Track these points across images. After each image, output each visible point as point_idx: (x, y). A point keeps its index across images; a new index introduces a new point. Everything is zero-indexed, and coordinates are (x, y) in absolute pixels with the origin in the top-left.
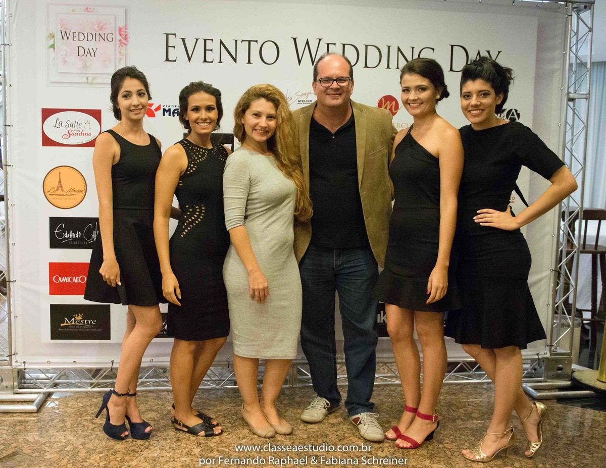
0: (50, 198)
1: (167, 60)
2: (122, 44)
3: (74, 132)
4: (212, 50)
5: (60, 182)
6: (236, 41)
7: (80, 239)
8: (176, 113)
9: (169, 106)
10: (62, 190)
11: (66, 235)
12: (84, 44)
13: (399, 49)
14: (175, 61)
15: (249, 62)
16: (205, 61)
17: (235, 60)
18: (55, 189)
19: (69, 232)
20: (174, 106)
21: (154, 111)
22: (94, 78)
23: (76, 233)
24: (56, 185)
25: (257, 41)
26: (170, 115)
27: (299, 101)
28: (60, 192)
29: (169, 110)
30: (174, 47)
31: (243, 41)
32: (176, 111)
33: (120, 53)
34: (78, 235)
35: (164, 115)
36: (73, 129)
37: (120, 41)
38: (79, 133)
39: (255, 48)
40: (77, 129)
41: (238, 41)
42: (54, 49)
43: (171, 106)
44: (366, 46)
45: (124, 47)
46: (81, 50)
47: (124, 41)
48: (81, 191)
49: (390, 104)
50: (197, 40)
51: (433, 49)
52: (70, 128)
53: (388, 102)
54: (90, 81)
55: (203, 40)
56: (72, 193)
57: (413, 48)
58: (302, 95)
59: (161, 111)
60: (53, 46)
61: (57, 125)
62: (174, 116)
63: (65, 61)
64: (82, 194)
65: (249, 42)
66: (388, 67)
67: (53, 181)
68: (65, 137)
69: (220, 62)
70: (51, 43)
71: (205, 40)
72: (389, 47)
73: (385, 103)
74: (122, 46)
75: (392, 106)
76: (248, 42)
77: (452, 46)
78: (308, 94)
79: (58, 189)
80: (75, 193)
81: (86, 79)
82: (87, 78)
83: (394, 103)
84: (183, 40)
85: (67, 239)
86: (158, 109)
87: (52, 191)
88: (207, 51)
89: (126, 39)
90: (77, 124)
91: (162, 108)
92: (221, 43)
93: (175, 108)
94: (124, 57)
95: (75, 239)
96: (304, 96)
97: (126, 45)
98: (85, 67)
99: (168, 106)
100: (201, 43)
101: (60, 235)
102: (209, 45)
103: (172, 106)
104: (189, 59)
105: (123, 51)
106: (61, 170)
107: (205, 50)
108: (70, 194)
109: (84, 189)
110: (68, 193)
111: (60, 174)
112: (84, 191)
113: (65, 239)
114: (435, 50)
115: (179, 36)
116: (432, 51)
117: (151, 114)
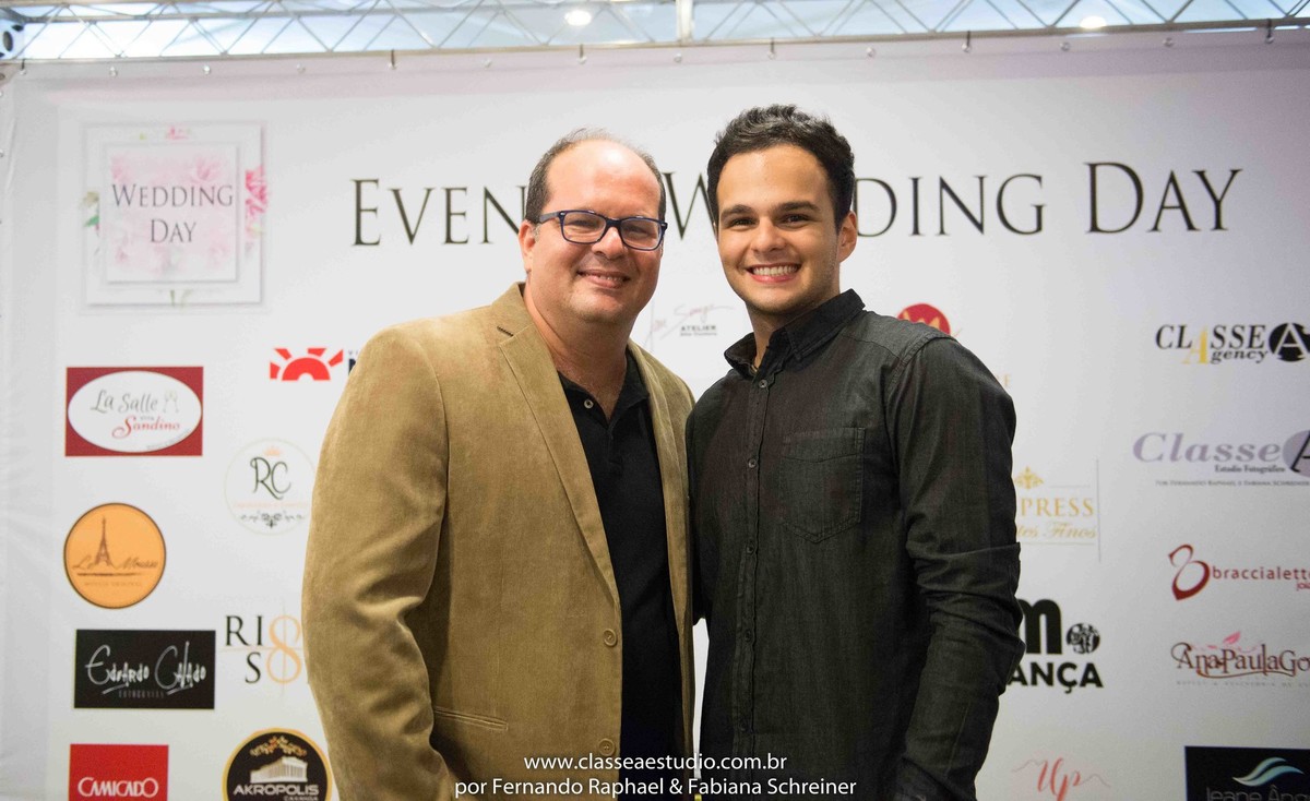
0: (79, 581)
1: (359, 241)
2: (252, 208)
3: (139, 421)
4: (464, 214)
5: (103, 543)
7: (148, 684)
10: (109, 562)
11: (114, 675)
12: (167, 213)
13: (944, 185)
14: (377, 243)
16: (449, 240)
18: (93, 560)
19: (120, 668)
21: (328, 366)
22: (187, 293)
23: (137, 669)
24: (94, 549)
27: (683, 329)
28: (102, 567)
30: (375, 210)
33: (248, 230)
34: (143, 673)
36: (139, 415)
37: (248, 202)
38: (150, 422)
40: (145, 414)
42: (98, 228)
45: (258, 214)
46: (160, 229)
47: (257, 202)
48: (153, 565)
50: (429, 190)
51: (1039, 178)
52: (132, 412)
54: (178, 300)
55: (444, 191)
56: (132, 570)
57: (981, 179)
58: (691, 314)
59: (345, 364)
60: (94, 221)
61: (101, 407)
63: (122, 256)
64: (155, 572)
66: (916, 231)
67: (88, 541)
68: (118, 433)
69: (486, 240)
70: (91, 213)
71: (448, 191)
72: (916, 181)
74: (252, 213)
77: (1093, 167)
78: (706, 309)
79: (98, 561)
80: (137, 569)
81: (169, 294)
82: (172, 293)
83: (935, 323)
84: (396, 192)
85: (116, 683)
86: (337, 359)
87: (85, 565)
88: (453, 217)
89: (262, 197)
90: (147, 402)
91: (346, 358)
92: (488, 195)
94: (257, 241)
95: (135, 685)
96: (697, 316)
97: (261, 210)
98: (167, 266)
100: (438, 199)
101: (100, 673)
102: (458, 202)
104: (411, 237)
105: (256, 226)
106: (107, 513)
107: (449, 214)
108: (126, 571)
109: (158, 558)
110: (121, 570)
111: (104, 522)
112: (160, 566)
113: (111, 683)
114: (1043, 180)
115: (387, 183)
116: (1036, 182)
117: (320, 373)
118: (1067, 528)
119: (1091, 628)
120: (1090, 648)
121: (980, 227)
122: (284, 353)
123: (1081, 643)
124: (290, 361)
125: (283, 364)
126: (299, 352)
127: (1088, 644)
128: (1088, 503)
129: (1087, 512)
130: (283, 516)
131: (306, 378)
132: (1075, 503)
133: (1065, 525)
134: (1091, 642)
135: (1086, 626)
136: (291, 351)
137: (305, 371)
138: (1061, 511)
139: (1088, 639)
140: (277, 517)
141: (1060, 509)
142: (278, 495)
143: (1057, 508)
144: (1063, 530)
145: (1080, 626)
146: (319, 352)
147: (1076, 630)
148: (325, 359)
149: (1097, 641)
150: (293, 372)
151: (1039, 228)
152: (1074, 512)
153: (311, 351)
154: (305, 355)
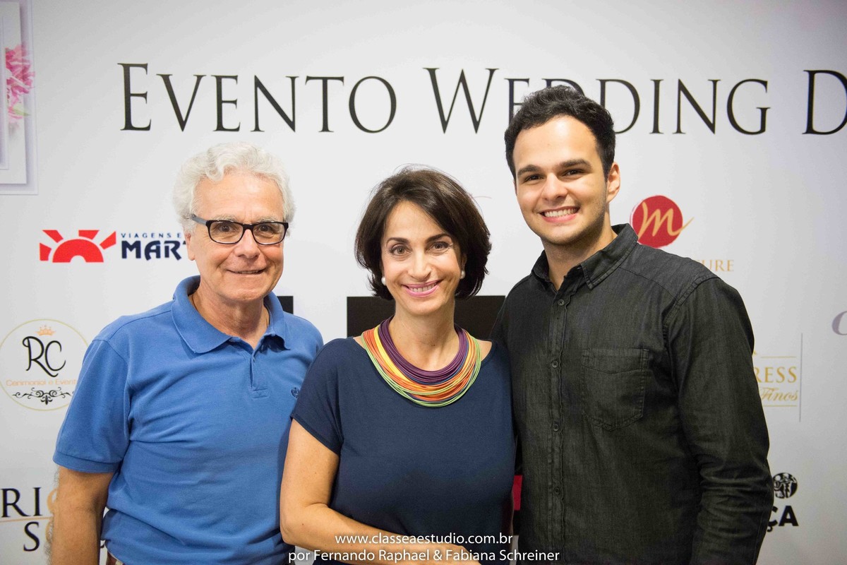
1: (129, 126)
2: (14, 89)
4: (235, 102)
6: (293, 79)
8: (153, 251)
9: (137, 236)
13: (681, 87)
14: (148, 128)
15: (325, 128)
16: (220, 127)
17: (292, 125)
20: (149, 236)
21: (101, 248)
25: (341, 79)
26: (138, 256)
29: (137, 245)
30: (144, 95)
31: (309, 78)
32: (154, 247)
33: (11, 110)
35: (124, 256)
37: (9, 82)
39: (338, 95)
41: (296, 80)
43: (140, 235)
44: (603, 82)
45: (20, 95)
47: (20, 83)
49: (662, 215)
50: (199, 78)
51: (765, 83)
53: (657, 213)
55: (215, 79)
57: (715, 82)
59: (117, 248)
62: (148, 257)
65: (325, 80)
66: (656, 130)
69: (257, 129)
71: (219, 79)
72: (657, 83)
73: (650, 215)
74: (15, 94)
75: (666, 222)
76: (321, 82)
77: (812, 74)
83: (670, 213)
84: (166, 78)
86: (110, 241)
88: (224, 105)
89: (24, 78)
91: (119, 240)
92: (258, 84)
93: (150, 240)
94: (21, 122)
97: (24, 91)
99: (133, 235)
100: (209, 86)
102: (229, 90)
103: (144, 235)
104: (183, 124)
105: (19, 107)
107: (220, 102)
114: (768, 85)
115: (156, 68)
116: (762, 86)
117: (93, 255)
118: (774, 393)
119: (790, 476)
120: (789, 494)
121: (712, 127)
122: (55, 235)
123: (781, 489)
124: (61, 242)
125: (54, 246)
126: (70, 234)
127: (787, 490)
128: (792, 370)
129: (792, 378)
130: (59, 393)
131: (78, 260)
132: (781, 371)
133: (773, 390)
134: (789, 488)
135: (787, 475)
136: (61, 233)
137: (76, 254)
138: (770, 378)
139: (787, 486)
140: (52, 394)
141: (769, 377)
142: (53, 373)
143: (767, 374)
144: (771, 394)
145: (781, 475)
146: (92, 234)
147: (778, 478)
148: (97, 241)
149: (794, 487)
150: (65, 254)
151: (763, 129)
152: (780, 379)
153: (82, 233)
154: (76, 236)
